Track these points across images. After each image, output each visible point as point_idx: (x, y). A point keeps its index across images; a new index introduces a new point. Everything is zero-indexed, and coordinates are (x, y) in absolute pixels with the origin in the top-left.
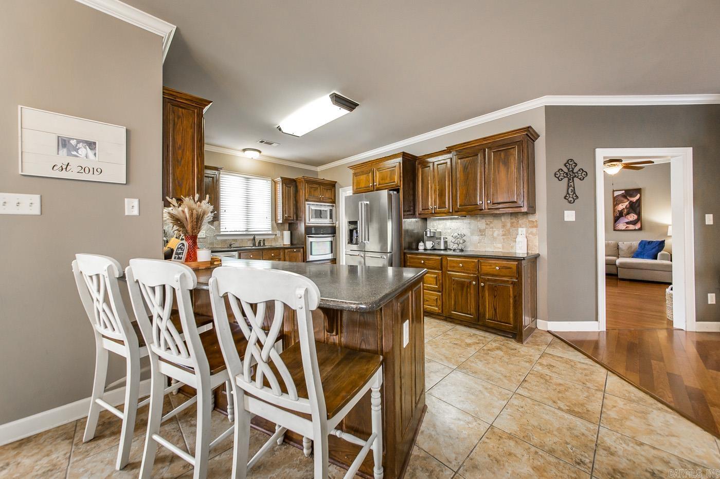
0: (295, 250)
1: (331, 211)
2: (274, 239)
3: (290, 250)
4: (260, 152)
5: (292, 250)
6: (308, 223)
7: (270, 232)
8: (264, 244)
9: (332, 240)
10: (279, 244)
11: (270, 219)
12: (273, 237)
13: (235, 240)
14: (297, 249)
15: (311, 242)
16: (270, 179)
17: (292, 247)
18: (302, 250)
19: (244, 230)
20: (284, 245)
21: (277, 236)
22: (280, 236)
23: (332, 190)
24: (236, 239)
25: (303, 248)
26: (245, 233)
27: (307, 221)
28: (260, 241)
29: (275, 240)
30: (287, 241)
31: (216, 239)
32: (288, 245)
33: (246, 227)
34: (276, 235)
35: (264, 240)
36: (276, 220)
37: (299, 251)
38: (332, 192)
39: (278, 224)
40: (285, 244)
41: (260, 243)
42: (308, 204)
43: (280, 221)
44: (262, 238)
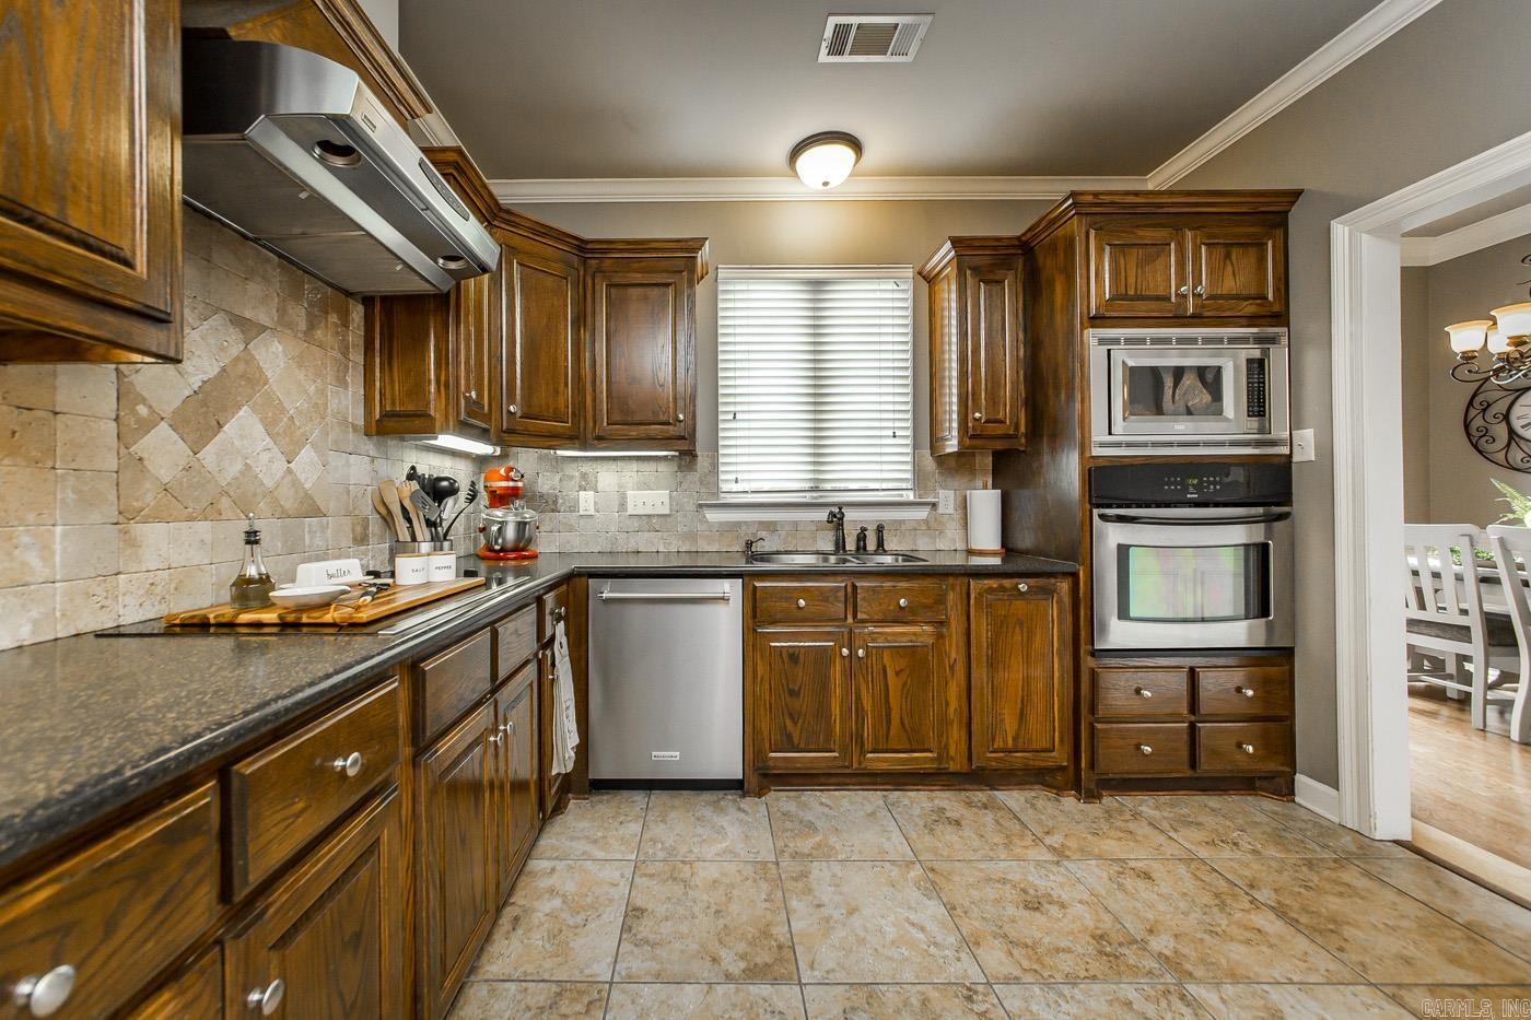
0: (1023, 587)
1: (1257, 368)
2: (926, 521)
3: (993, 583)
4: (855, 144)
5: (1007, 583)
6: (1102, 445)
7: (910, 496)
8: (880, 543)
9: (1260, 539)
10: (942, 548)
11: (909, 441)
12: (923, 513)
13: (771, 526)
14: (1032, 581)
15: (1123, 551)
16: (909, 273)
17: (1011, 567)
18: (1064, 586)
19: (807, 485)
20: (970, 552)
21: (941, 510)
22: (951, 510)
23: (1262, 246)
24: (774, 523)
25: (1074, 575)
26: (807, 498)
27: (1098, 433)
28: (864, 530)
29: (932, 527)
30: (986, 534)
31: (704, 521)
32: (993, 554)
33: (811, 476)
34: (934, 505)
35: (880, 530)
36: (935, 441)
37: (1049, 592)
38: (1262, 260)
39: (942, 460)
40: (975, 546)
41: (862, 537)
42: (1102, 341)
43: (952, 446)
44: (871, 517)
